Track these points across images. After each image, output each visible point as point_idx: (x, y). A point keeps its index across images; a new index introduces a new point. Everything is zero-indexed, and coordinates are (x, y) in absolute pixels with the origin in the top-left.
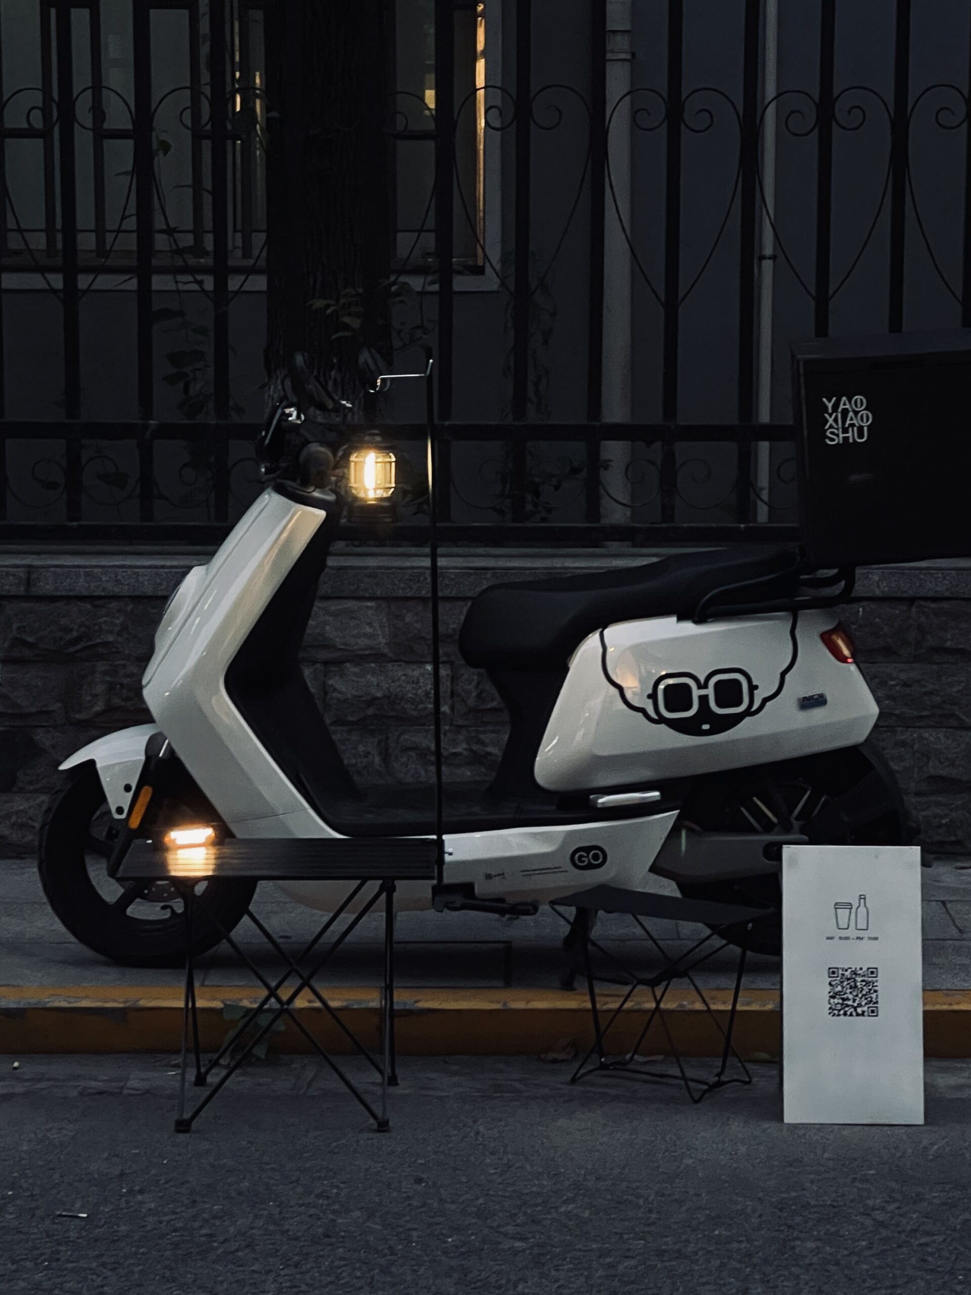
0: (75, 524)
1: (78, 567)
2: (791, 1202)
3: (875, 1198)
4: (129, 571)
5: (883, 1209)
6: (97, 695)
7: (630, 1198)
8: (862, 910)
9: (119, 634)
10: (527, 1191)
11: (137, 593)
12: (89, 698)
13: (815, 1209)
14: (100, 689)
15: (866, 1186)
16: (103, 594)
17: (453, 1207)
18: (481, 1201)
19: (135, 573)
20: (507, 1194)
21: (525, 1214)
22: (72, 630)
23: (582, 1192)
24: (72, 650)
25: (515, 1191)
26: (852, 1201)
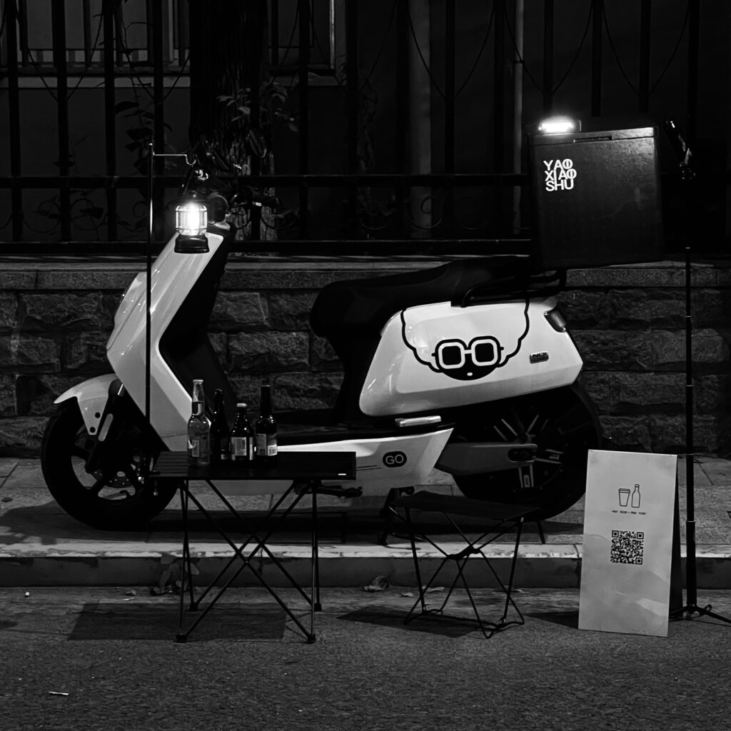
0: (66, 243)
1: (68, 271)
2: (523, 686)
3: (578, 683)
4: (101, 273)
5: (583, 690)
6: (81, 353)
7: (419, 682)
8: (636, 494)
9: (95, 314)
10: (352, 678)
11: (106, 287)
12: (76, 355)
13: (539, 691)
14: (83, 349)
15: (573, 674)
16: (84, 288)
17: (304, 688)
18: (322, 685)
19: (105, 275)
20: (339, 680)
21: (350, 694)
22: (65, 311)
23: (388, 678)
24: (64, 324)
25: (344, 678)
26: (563, 685)
